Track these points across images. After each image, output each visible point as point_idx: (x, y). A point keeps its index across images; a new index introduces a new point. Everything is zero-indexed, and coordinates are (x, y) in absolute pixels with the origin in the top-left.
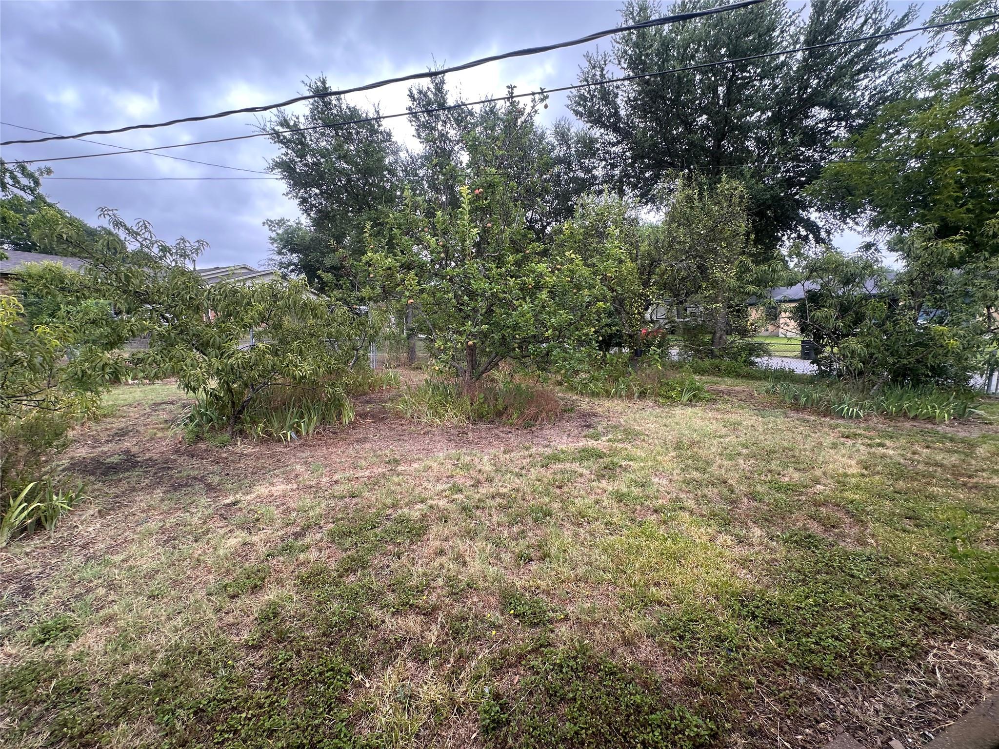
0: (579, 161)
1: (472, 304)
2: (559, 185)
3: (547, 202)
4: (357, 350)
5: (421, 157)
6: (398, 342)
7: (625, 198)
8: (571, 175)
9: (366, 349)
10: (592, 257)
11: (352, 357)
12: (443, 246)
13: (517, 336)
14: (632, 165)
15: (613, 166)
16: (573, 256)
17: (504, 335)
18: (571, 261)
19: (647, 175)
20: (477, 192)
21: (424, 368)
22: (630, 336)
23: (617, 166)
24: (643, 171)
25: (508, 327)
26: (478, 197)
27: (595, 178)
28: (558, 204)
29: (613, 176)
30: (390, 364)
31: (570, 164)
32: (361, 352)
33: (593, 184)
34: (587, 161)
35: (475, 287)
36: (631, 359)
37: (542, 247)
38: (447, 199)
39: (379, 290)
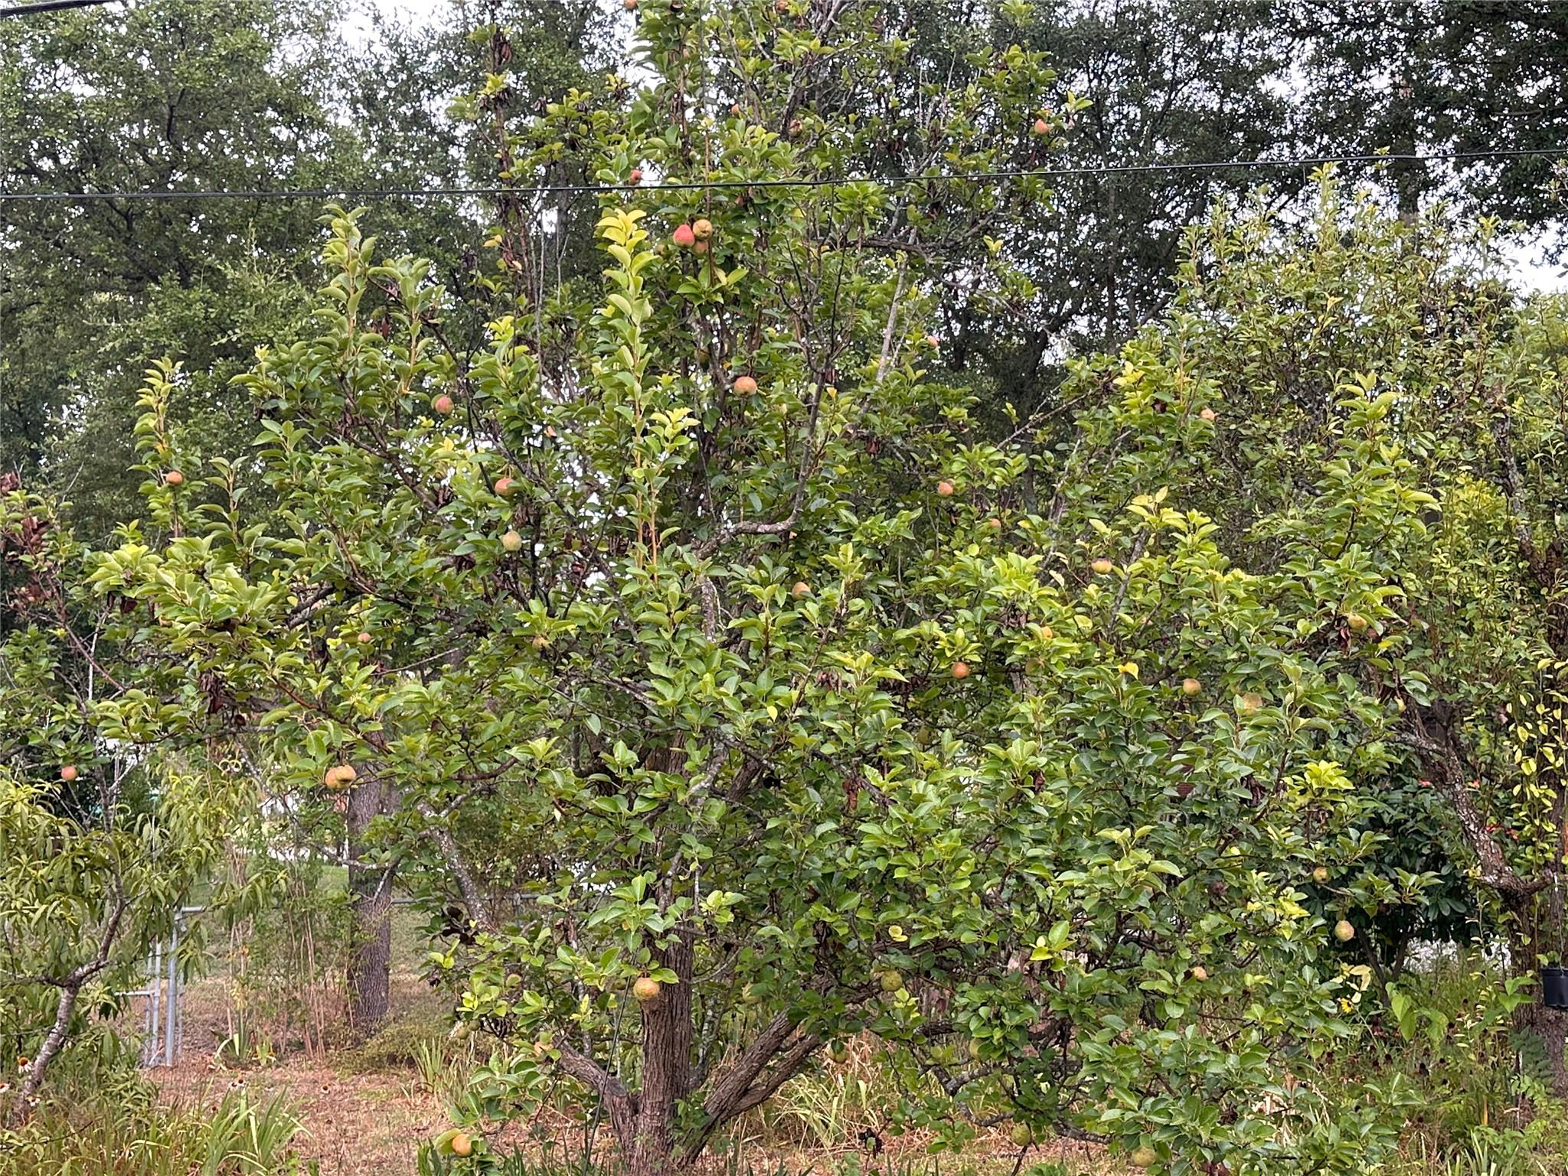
0: (1192, 40)
1: (656, 784)
2: (1101, 147)
3: (1048, 225)
4: (74, 985)
5: (444, 42)
6: (299, 924)
7: (1426, 203)
8: (1157, 101)
9: (124, 974)
10: (1271, 504)
11: (46, 1024)
12: (516, 497)
13: (898, 934)
14: (1451, 48)
15: (1359, 59)
16: (1172, 517)
17: (825, 932)
18: (1165, 542)
19: (1528, 92)
20: (683, 234)
21: (430, 1062)
22: (1511, 898)
23: (1375, 59)
24: (1505, 73)
25: (853, 885)
26: (690, 260)
27: (1271, 110)
28: (1102, 232)
29: (1359, 105)
30: (250, 1039)
31: (1147, 50)
32: (95, 991)
33: (1267, 141)
34: (1230, 39)
35: (671, 695)
36: (1525, 1020)
37: (1018, 462)
38: (564, 223)
39: (191, 701)
